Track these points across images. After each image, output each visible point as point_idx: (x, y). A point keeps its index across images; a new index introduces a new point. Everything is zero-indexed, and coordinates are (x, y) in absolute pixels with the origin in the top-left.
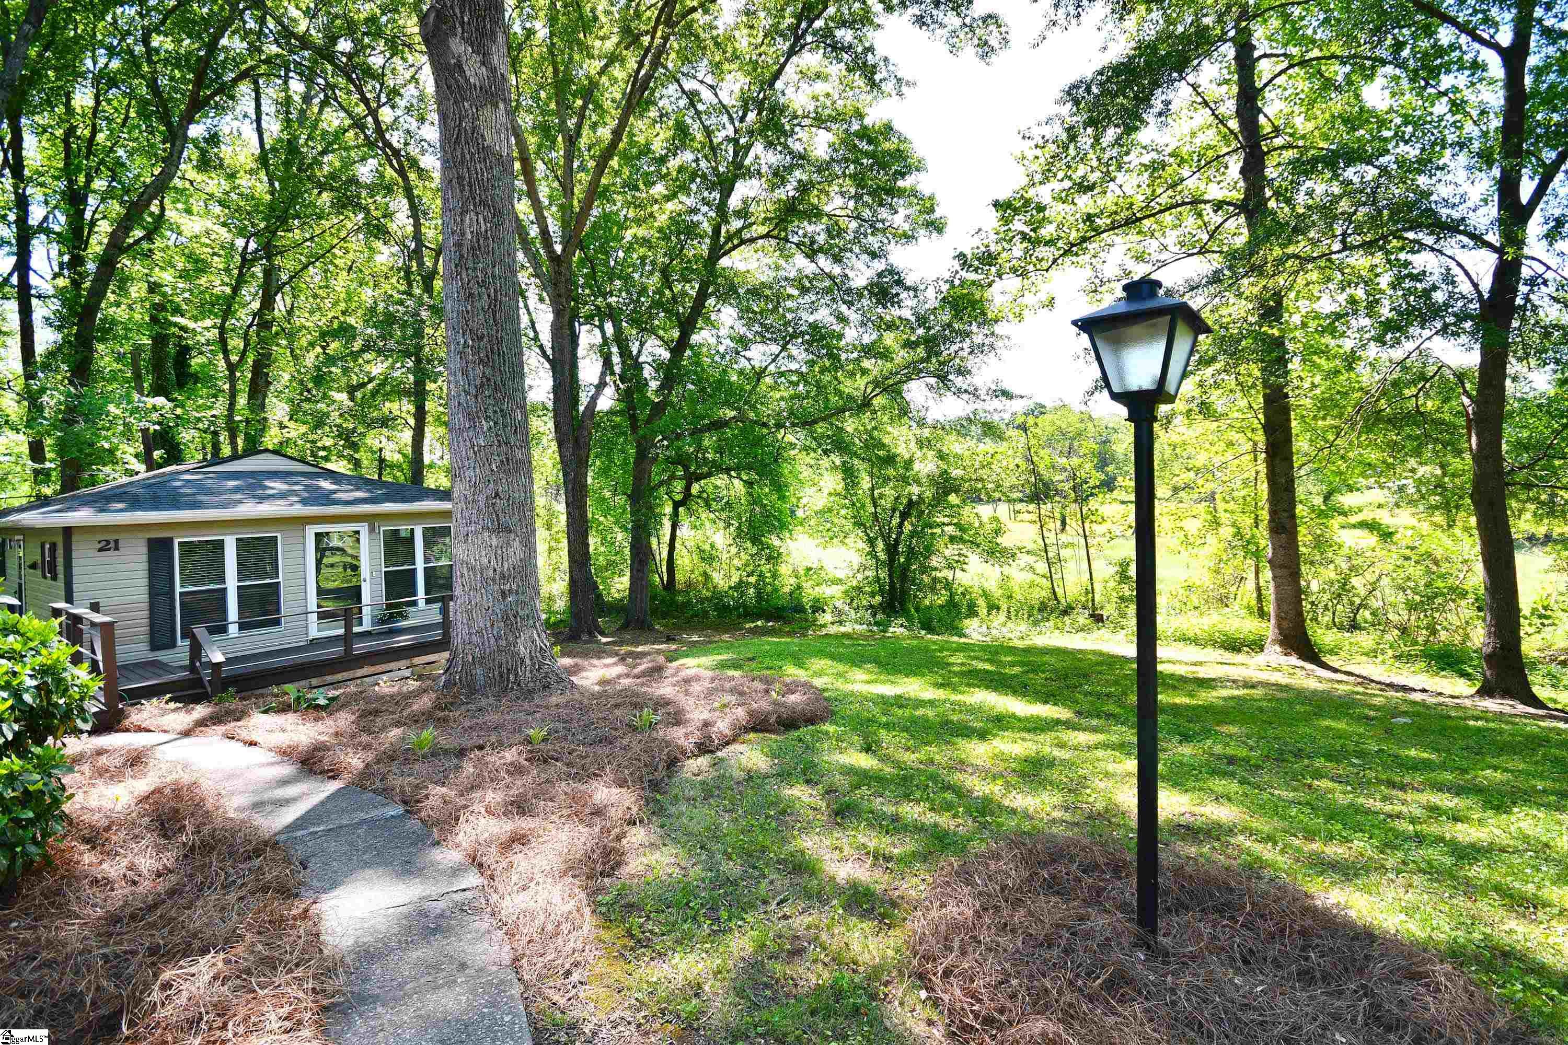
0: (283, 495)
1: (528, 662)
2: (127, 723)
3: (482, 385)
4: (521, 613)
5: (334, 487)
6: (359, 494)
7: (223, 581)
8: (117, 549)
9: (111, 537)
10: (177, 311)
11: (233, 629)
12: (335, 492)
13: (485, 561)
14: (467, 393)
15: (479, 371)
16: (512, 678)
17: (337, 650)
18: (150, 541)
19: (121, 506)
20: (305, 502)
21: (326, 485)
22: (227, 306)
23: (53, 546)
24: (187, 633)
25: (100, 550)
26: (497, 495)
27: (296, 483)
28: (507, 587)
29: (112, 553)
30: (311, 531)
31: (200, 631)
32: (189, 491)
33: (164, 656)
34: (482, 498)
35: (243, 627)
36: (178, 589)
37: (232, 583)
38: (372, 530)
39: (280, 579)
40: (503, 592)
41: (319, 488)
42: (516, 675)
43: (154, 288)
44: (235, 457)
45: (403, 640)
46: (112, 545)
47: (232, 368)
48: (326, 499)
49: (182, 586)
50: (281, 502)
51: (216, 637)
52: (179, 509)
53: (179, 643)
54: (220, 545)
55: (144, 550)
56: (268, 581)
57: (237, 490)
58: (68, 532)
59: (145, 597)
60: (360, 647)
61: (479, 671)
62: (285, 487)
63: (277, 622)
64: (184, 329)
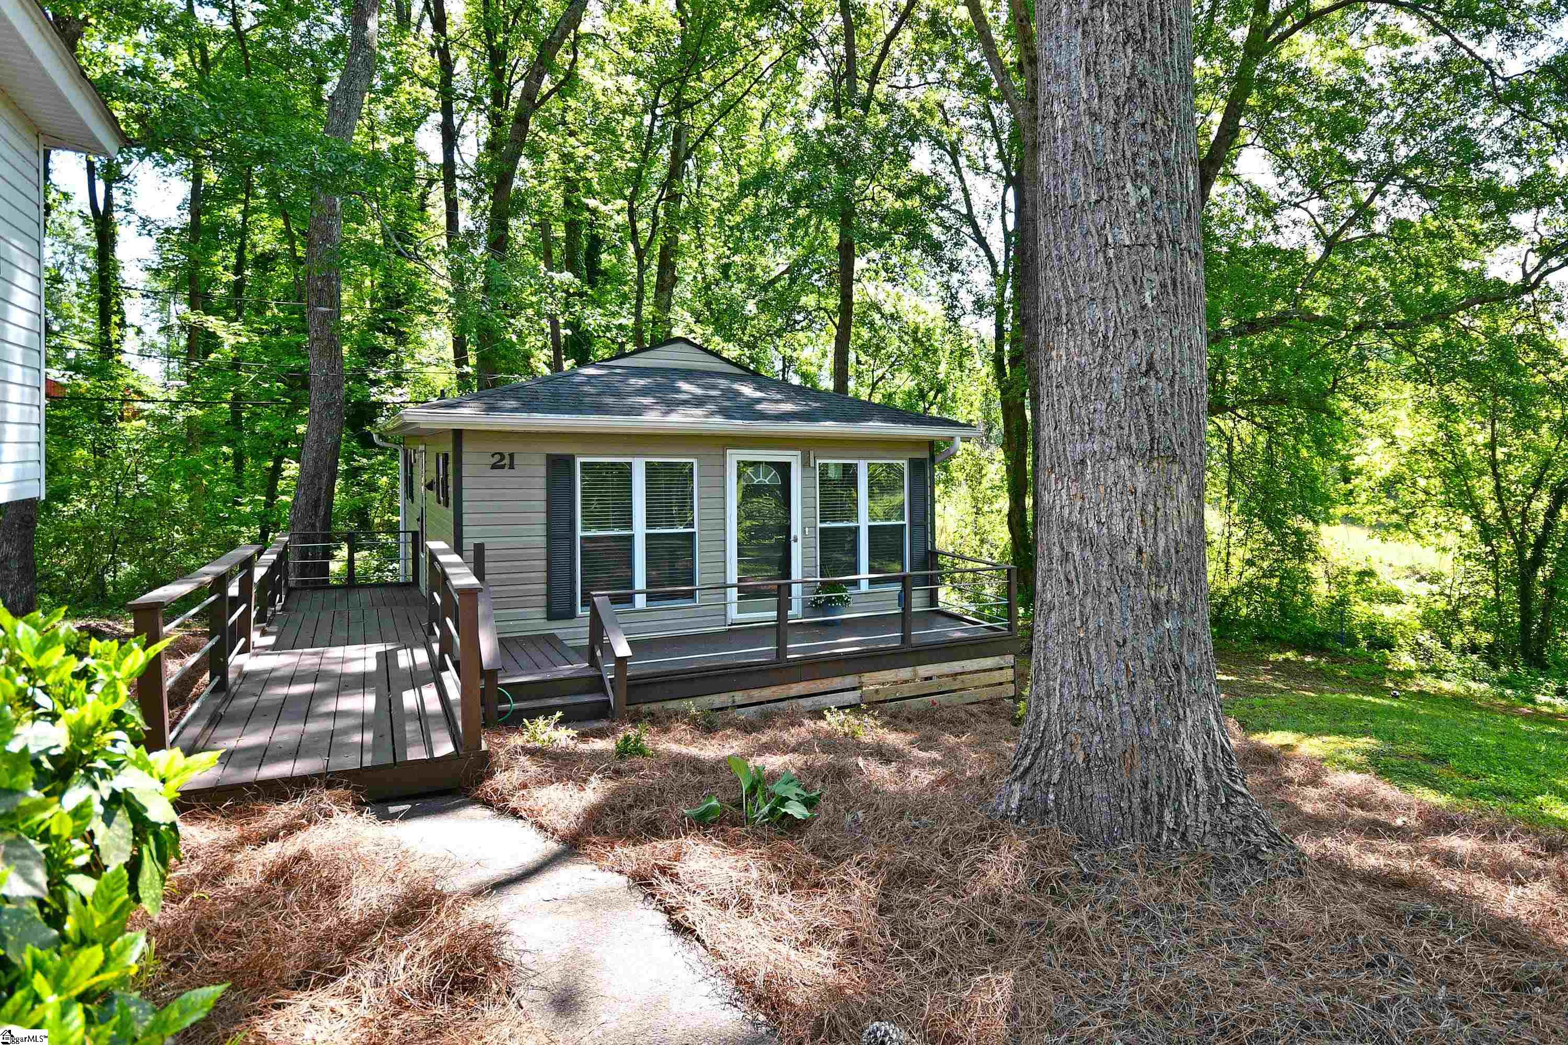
0: (698, 402)
1: (1200, 780)
2: (488, 786)
3: (1130, 97)
4: (1188, 660)
5: (758, 394)
6: (788, 407)
7: (629, 524)
8: (512, 467)
9: (506, 449)
10: (590, 192)
11: (640, 601)
12: (759, 401)
13: (1119, 526)
14: (1095, 117)
15: (1126, 59)
16: (1168, 817)
17: (764, 650)
18: (548, 455)
19: (513, 404)
20: (726, 413)
21: (748, 391)
22: (637, 180)
23: (446, 456)
24: (587, 601)
25: (494, 467)
26: (1151, 366)
27: (714, 387)
28: (1162, 595)
29: (506, 472)
30: (734, 457)
31: (601, 598)
32: (592, 390)
33: (559, 628)
34: (1116, 373)
35: (650, 598)
36: (579, 533)
37: (640, 529)
38: (805, 464)
39: (695, 529)
40: (1156, 606)
41: (739, 394)
42: (1178, 812)
43: (567, 158)
44: (640, 350)
45: (847, 644)
46: (507, 461)
47: (639, 254)
48: (748, 410)
49: (584, 529)
50: (699, 411)
51: (619, 608)
52: (581, 412)
53: (579, 611)
54: (625, 472)
55: (543, 470)
56: (681, 530)
57: (643, 392)
58: (458, 435)
59: (542, 541)
60: (796, 649)
61: (1097, 789)
62: (699, 391)
63: (690, 595)
64: (594, 212)
